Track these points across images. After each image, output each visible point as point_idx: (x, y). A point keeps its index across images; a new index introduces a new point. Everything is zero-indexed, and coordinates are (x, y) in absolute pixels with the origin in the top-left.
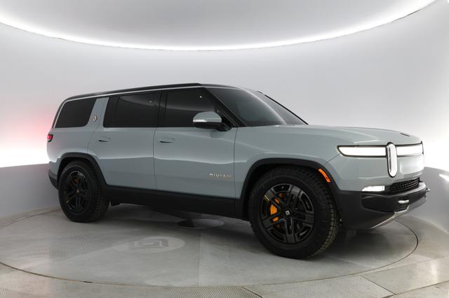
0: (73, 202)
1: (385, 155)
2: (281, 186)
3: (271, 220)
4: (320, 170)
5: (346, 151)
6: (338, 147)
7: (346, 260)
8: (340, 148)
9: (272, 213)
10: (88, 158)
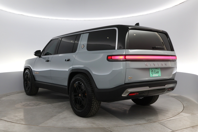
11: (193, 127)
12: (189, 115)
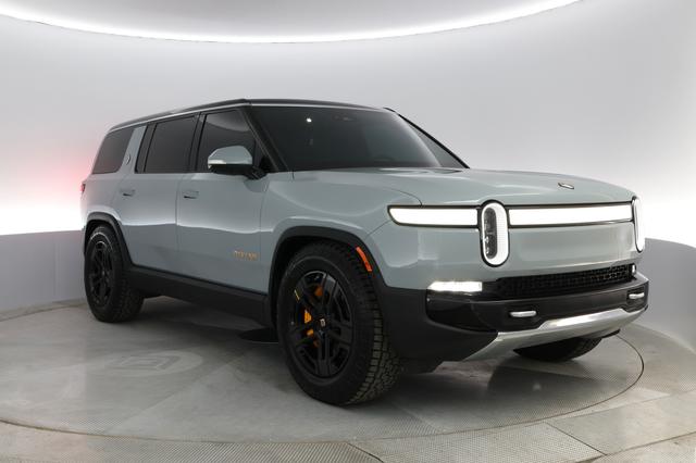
0: (97, 289)
1: (475, 223)
2: (316, 274)
3: (304, 334)
4: (358, 249)
5: (401, 215)
6: (390, 207)
7: (420, 417)
8: (392, 211)
9: (306, 321)
10: (111, 222)
11: (676, 439)
12: (662, 395)
